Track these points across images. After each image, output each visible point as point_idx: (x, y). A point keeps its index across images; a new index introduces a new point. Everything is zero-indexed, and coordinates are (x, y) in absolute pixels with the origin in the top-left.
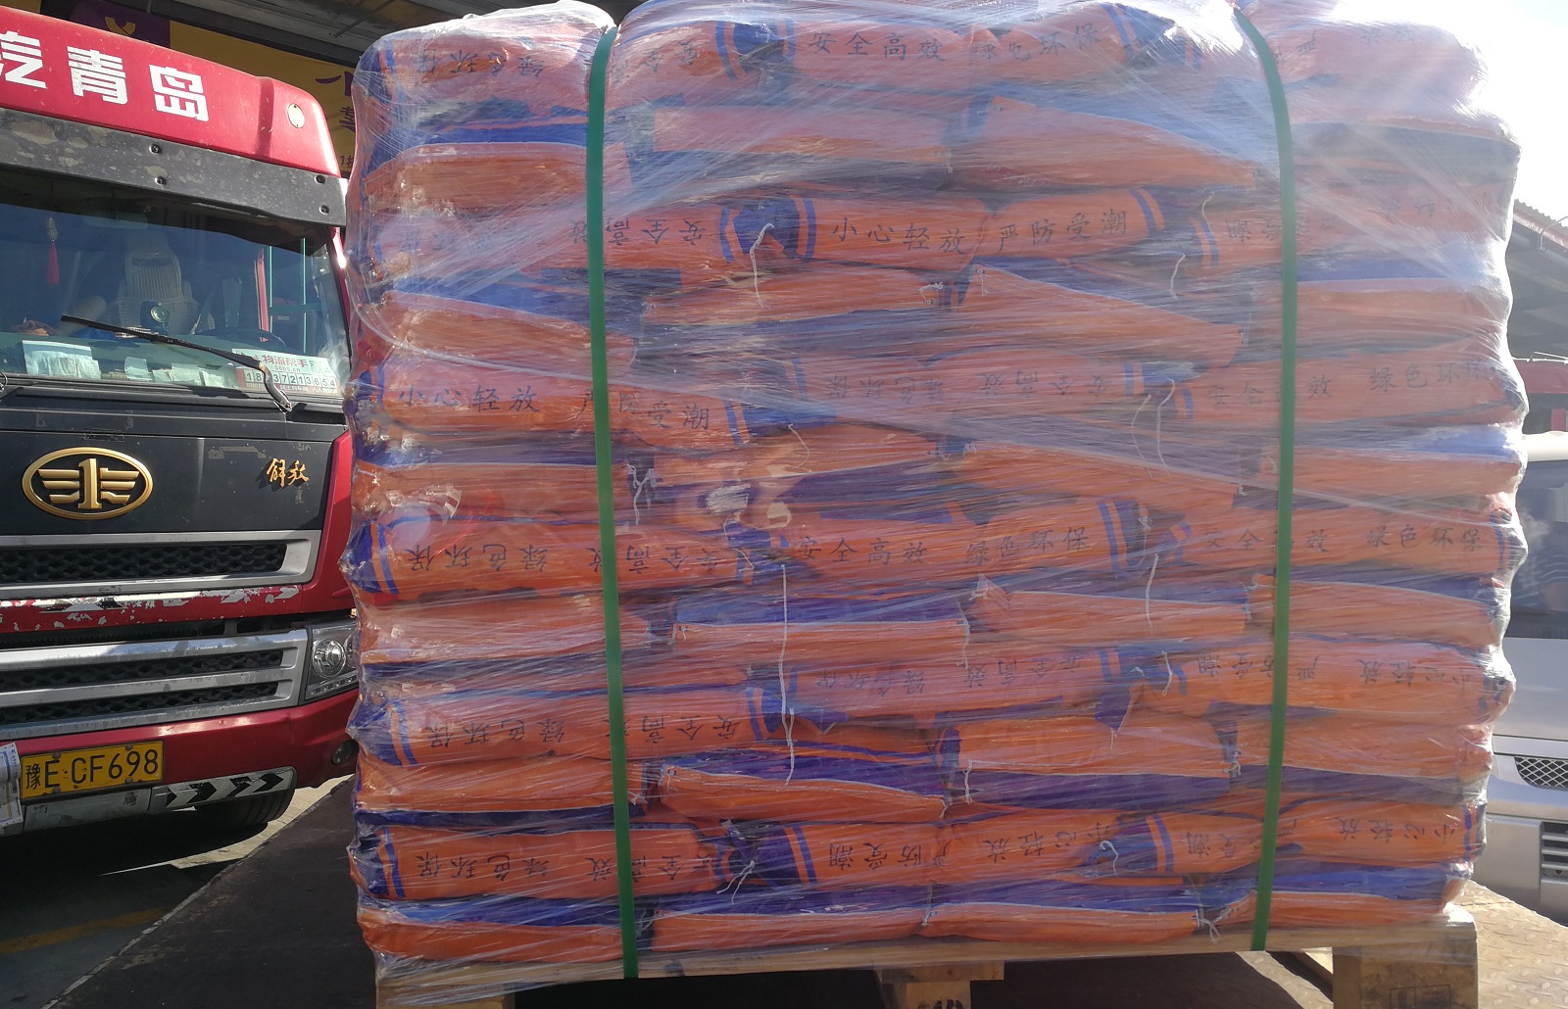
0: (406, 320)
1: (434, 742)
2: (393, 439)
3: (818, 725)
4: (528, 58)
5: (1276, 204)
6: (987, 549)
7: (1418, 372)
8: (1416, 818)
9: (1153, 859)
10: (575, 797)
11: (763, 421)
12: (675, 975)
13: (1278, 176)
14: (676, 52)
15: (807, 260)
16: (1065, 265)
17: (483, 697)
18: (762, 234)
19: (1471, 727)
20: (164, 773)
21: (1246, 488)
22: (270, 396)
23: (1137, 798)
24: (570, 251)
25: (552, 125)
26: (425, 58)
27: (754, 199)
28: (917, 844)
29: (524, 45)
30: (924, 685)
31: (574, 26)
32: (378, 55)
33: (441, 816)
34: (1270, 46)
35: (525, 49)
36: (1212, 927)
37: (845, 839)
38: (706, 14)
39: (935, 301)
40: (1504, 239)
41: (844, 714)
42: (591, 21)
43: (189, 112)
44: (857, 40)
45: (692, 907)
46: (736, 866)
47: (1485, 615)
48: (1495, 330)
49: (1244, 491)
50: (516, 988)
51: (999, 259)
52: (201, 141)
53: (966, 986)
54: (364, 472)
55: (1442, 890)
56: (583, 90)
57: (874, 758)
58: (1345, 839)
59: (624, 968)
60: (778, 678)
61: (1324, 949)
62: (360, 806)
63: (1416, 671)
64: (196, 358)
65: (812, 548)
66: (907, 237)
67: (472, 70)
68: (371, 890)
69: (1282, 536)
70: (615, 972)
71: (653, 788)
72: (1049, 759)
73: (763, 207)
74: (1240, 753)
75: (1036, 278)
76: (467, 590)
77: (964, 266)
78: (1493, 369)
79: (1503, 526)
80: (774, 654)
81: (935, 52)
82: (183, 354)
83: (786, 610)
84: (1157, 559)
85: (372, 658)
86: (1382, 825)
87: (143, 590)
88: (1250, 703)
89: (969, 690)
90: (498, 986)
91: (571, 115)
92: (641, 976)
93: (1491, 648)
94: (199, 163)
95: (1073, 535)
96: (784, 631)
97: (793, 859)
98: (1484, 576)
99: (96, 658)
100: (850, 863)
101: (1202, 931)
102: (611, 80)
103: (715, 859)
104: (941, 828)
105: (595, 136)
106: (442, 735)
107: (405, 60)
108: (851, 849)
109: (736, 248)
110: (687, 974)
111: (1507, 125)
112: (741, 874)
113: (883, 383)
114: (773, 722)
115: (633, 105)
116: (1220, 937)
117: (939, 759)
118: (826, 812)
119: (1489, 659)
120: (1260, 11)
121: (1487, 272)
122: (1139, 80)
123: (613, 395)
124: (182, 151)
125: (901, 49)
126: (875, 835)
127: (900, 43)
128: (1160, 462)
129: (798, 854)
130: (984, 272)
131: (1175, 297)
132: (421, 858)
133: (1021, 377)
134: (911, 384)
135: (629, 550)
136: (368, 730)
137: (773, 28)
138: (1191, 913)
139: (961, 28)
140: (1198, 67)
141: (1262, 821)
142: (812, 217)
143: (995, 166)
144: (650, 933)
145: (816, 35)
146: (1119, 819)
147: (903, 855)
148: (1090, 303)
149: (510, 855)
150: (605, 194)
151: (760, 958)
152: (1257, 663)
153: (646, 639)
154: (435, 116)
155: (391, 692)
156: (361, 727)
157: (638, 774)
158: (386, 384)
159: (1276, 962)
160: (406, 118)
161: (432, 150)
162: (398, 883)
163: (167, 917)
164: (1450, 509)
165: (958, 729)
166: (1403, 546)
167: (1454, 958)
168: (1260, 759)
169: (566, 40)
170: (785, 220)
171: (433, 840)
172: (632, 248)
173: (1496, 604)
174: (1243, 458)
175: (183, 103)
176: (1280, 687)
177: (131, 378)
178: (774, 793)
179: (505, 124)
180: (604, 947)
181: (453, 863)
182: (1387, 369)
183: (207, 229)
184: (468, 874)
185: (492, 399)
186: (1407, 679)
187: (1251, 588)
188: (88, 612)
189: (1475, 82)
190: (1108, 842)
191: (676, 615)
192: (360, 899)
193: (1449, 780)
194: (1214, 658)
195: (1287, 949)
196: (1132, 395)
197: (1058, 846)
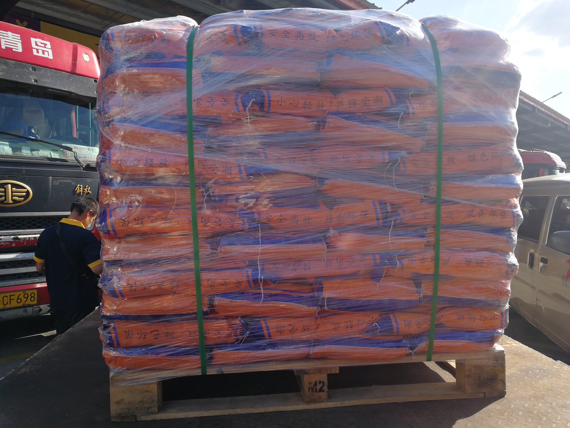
0: (119, 134)
1: (130, 289)
2: (115, 177)
3: (272, 282)
4: (165, 36)
5: (435, 94)
6: (333, 218)
7: (485, 155)
8: (484, 314)
9: (392, 329)
10: (183, 309)
11: (252, 171)
12: (220, 373)
13: (436, 85)
14: (219, 36)
15: (268, 113)
16: (360, 115)
17: (149, 273)
18: (251, 103)
19: (503, 281)
20: (38, 301)
21: (425, 196)
22: (76, 162)
23: (386, 308)
24: (181, 109)
25: (174, 62)
26: (126, 36)
27: (248, 90)
28: (308, 324)
29: (163, 32)
30: (310, 267)
31: (182, 25)
32: (108, 35)
33: (133, 316)
34: (434, 38)
35: (163, 33)
36: (413, 353)
37: (282, 323)
38: (231, 22)
39: (314, 128)
40: (515, 108)
41: (281, 278)
42: (189, 24)
43: (46, 55)
44: (286, 32)
45: (226, 349)
46: (242, 333)
47: (508, 242)
48: (512, 140)
49: (424, 197)
50: (162, 379)
51: (337, 113)
52: (50, 66)
53: (326, 375)
54: (104, 190)
55: (493, 340)
56: (185, 49)
57: (292, 293)
58: (459, 321)
59: (202, 371)
60: (257, 265)
61: (452, 360)
62: (103, 313)
63: (484, 261)
64: (48, 147)
65: (270, 218)
66: (304, 105)
67: (144, 41)
68: (107, 344)
69: (438, 214)
70: (198, 372)
71: (211, 306)
72: (354, 294)
73: (251, 93)
74: (422, 291)
75: (350, 120)
76: (143, 233)
77: (324, 116)
78: (511, 154)
79: (515, 210)
80: (256, 257)
81: (314, 38)
82: (44, 145)
83: (260, 240)
84: (393, 222)
85: (107, 258)
86: (472, 316)
87: (29, 233)
88: (426, 273)
89: (326, 269)
90: (155, 378)
91: (181, 58)
92: (208, 374)
93: (511, 253)
94: (49, 75)
95: (363, 213)
96: (259, 248)
97: (263, 330)
98: (508, 228)
99: (11, 259)
100: (284, 332)
101: (410, 355)
102: (195, 46)
103: (235, 331)
104: (317, 319)
105: (189, 65)
106: (134, 286)
107: (118, 37)
108: (284, 327)
109: (241, 108)
110: (225, 373)
111: (517, 68)
112: (244, 336)
113: (296, 158)
114: (256, 281)
115: (204, 55)
116: (415, 357)
117: (316, 294)
118: (275, 313)
119: (509, 257)
120: (431, 25)
121: (510, 120)
122: (387, 49)
123: (196, 161)
124: (43, 70)
125: (302, 36)
126: (292, 321)
127: (301, 34)
128: (395, 187)
129: (265, 329)
130: (331, 118)
131: (400, 127)
132: (126, 332)
133: (345, 156)
134: (305, 158)
135: (202, 218)
136: (106, 285)
137: (255, 28)
138: (405, 348)
139: (324, 29)
140: (408, 45)
141: (430, 315)
142: (269, 97)
143: (335, 79)
144: (211, 358)
145: (270, 30)
146: (380, 315)
147: (303, 329)
148: (369, 129)
149: (159, 330)
150: (193, 88)
151: (251, 367)
152: (429, 259)
153: (209, 251)
154: (130, 57)
155: (115, 271)
156: (104, 284)
157: (206, 300)
158: (112, 157)
159: (437, 365)
160: (119, 58)
161: (128, 70)
162: (118, 342)
163: (36, 354)
164: (496, 204)
165: (323, 283)
166: (479, 217)
167: (497, 363)
168: (429, 293)
169: (179, 30)
170: (259, 98)
171: (132, 325)
172: (203, 108)
173: (512, 238)
174: (424, 186)
175: (43, 52)
176: (437, 267)
177: (24, 154)
178: (256, 307)
179: (155, 61)
180: (194, 364)
181: (138, 334)
182: (474, 154)
183: (54, 99)
184: (144, 337)
185: (151, 163)
186: (480, 264)
187: (427, 232)
188: (8, 242)
189: (506, 52)
190: (376, 323)
191: (220, 242)
192: (103, 347)
193: (495, 300)
194: (413, 257)
195: (441, 360)
196: (384, 163)
197: (358, 325)
